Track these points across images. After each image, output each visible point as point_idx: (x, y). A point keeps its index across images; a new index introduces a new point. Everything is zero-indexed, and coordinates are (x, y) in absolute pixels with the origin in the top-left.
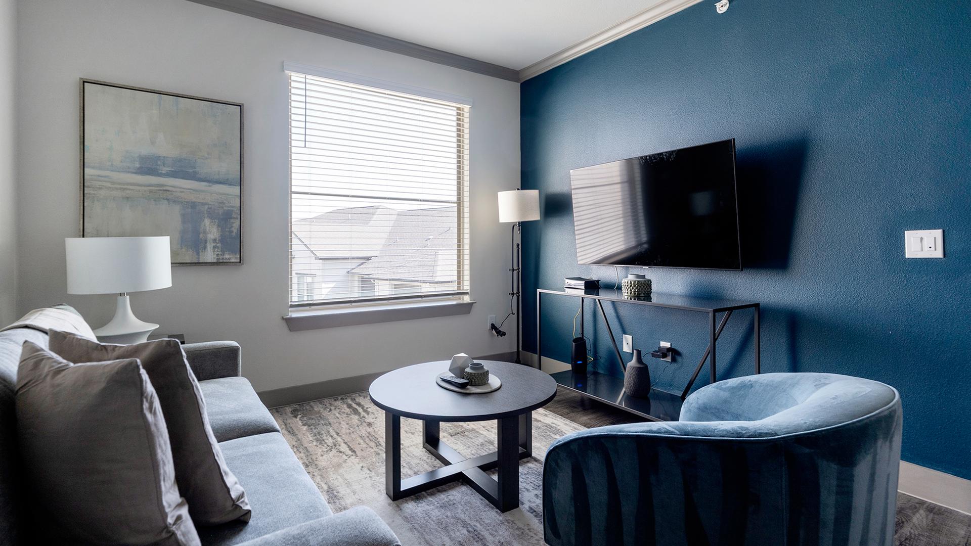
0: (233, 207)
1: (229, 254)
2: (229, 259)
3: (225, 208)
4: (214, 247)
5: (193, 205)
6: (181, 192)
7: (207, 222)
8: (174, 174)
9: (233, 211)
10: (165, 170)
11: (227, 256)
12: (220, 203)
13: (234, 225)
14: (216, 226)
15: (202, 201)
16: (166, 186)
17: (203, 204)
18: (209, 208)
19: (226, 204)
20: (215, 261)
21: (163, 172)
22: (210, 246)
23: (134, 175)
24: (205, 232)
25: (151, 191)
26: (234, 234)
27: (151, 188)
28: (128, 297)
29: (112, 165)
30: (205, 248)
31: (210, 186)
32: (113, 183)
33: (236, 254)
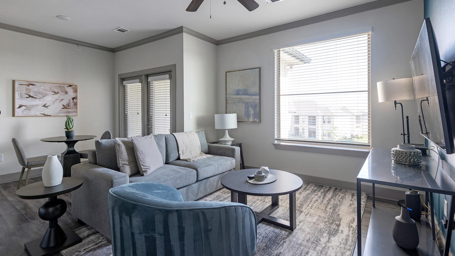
0: (257, 103)
1: (256, 119)
2: (256, 121)
3: (255, 104)
4: (252, 117)
5: (247, 103)
6: (245, 99)
7: (250, 108)
8: (243, 94)
9: (257, 104)
10: (241, 93)
11: (256, 120)
12: (254, 102)
13: (257, 109)
14: (253, 110)
15: (249, 102)
16: (241, 98)
17: (250, 103)
18: (251, 104)
19: (255, 102)
20: (253, 121)
21: (241, 94)
22: (251, 116)
23: (235, 96)
24: (250, 112)
25: (238, 100)
26: (257, 112)
27: (238, 99)
28: (227, 130)
29: (231, 94)
30: (250, 117)
31: (251, 97)
32: (231, 99)
33: (258, 119)
